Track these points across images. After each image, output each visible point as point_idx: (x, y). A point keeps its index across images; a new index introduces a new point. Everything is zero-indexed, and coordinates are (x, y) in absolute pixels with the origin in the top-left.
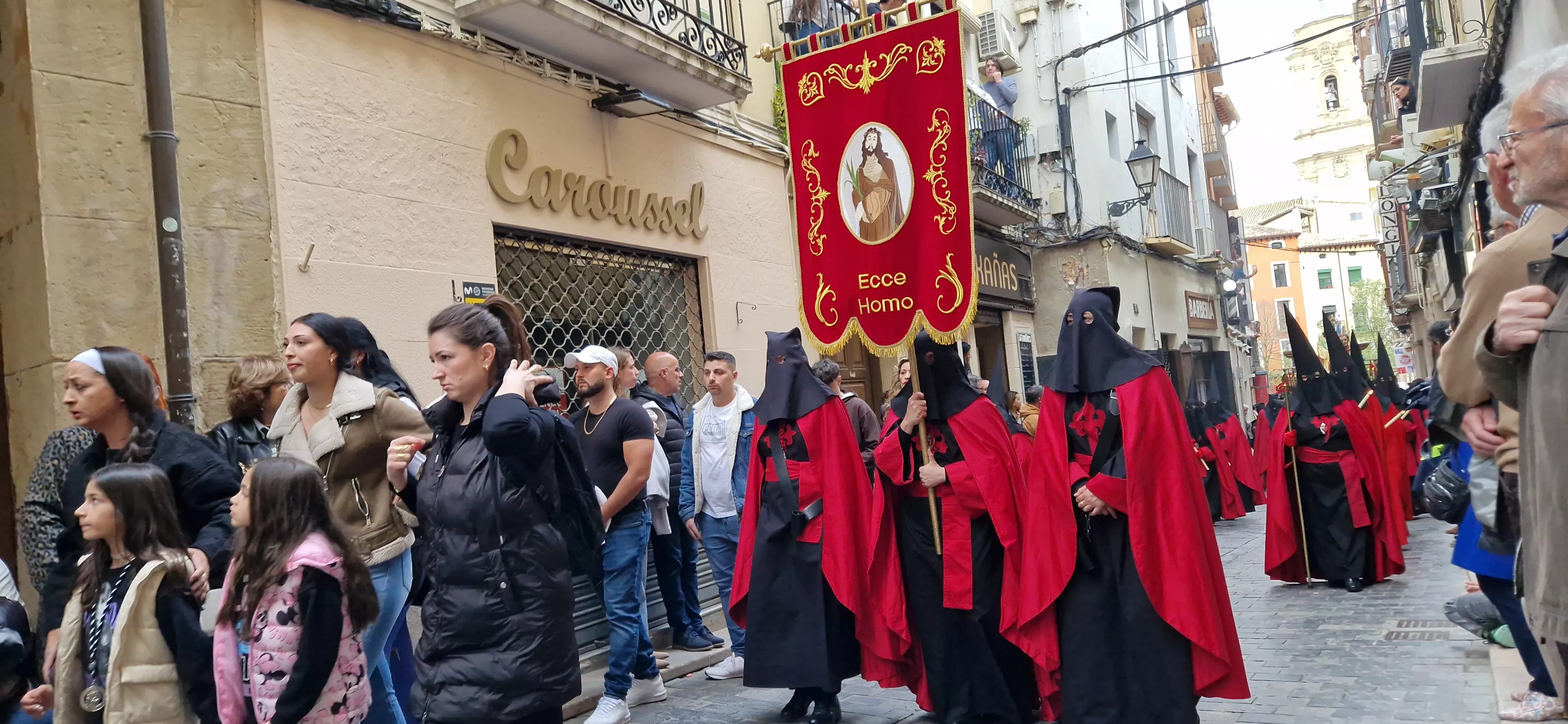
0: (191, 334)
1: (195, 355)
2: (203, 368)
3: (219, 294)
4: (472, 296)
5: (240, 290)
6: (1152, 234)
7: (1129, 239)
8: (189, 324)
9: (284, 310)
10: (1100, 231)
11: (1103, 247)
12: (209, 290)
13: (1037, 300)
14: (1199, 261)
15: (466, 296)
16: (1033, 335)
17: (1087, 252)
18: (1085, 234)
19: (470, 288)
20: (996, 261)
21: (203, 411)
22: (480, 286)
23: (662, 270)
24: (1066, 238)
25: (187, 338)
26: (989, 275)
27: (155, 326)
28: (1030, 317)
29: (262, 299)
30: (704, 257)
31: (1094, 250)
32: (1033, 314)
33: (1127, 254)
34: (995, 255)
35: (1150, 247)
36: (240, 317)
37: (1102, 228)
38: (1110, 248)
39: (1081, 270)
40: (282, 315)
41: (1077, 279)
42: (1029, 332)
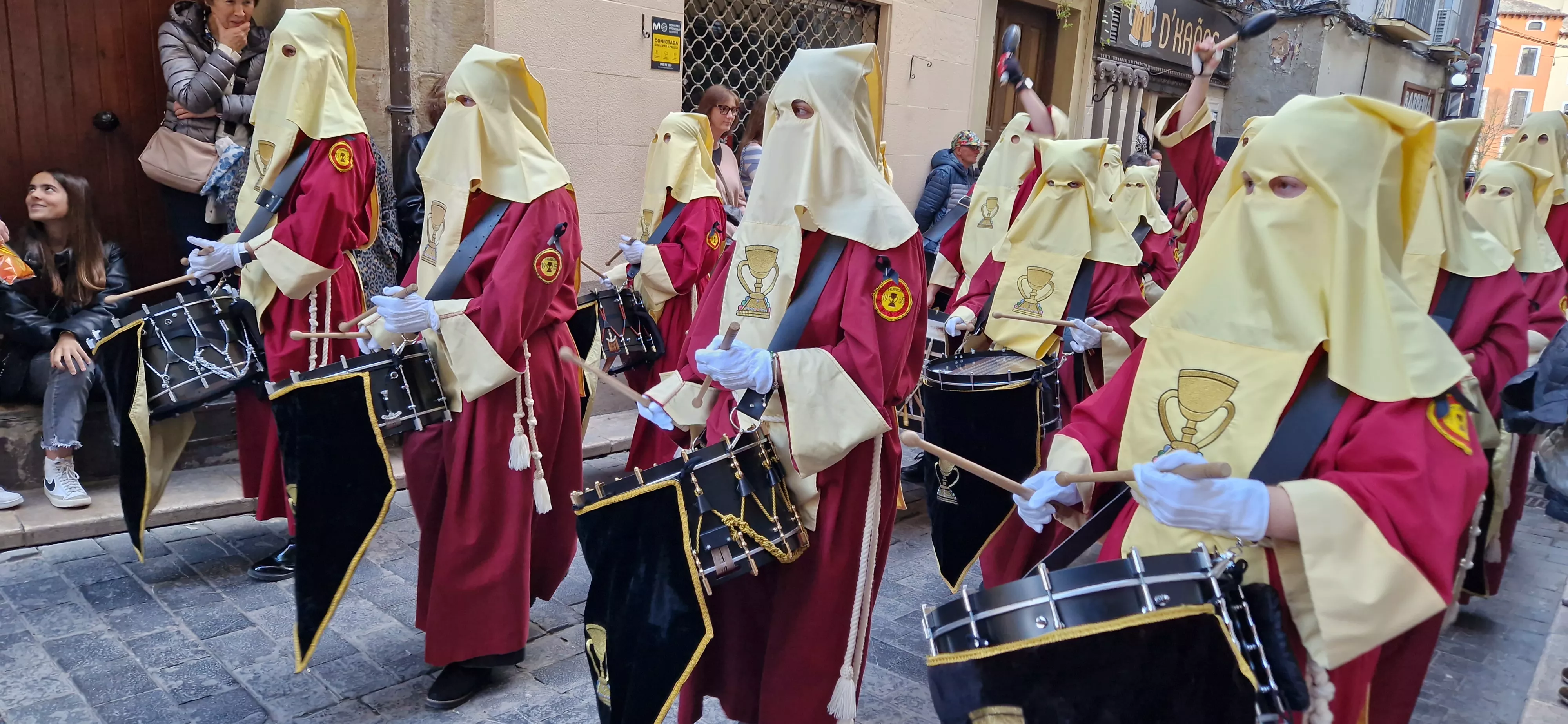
0: (412, 49)
1: (415, 69)
2: (420, 82)
3: (437, 12)
4: (659, 32)
5: (455, 9)
6: (1386, 13)
7: (1357, 18)
8: (410, 39)
9: (493, 32)
10: (1326, 7)
11: (1324, 25)
12: (429, 8)
13: (1234, 75)
14: (1433, 48)
15: (654, 31)
16: (1220, 114)
17: (1305, 29)
18: (1308, 8)
19: (659, 24)
20: (1199, 28)
21: (419, 122)
22: (668, 22)
23: (843, 14)
24: (1286, 9)
25: (409, 52)
26: (1187, 43)
27: (382, 38)
28: (1221, 93)
29: (473, 20)
30: (888, 5)
31: (1314, 25)
32: (1226, 89)
33: (1350, 35)
34: (1200, 21)
35: (1379, 29)
36: (454, 36)
37: (1330, 3)
38: (1333, 28)
39: (1292, 48)
40: (490, 38)
41: (1285, 58)
42: (1216, 110)
